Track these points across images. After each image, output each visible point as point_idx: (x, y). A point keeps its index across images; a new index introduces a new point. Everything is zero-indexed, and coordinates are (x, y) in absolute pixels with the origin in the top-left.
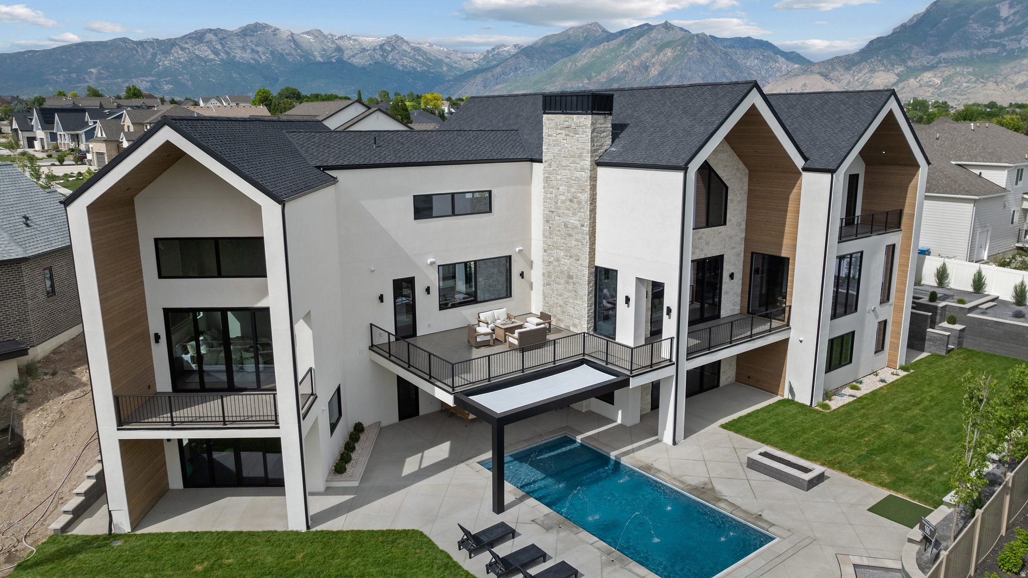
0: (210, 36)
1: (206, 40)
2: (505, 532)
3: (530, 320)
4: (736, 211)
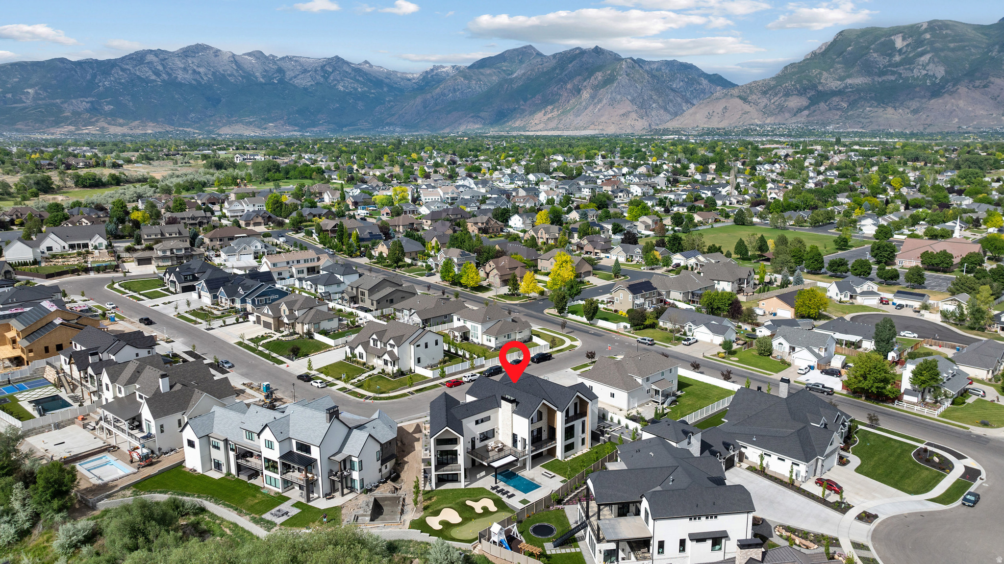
0: (150, 58)
1: (146, 61)
2: (498, 487)
3: (500, 445)
4: (545, 417)
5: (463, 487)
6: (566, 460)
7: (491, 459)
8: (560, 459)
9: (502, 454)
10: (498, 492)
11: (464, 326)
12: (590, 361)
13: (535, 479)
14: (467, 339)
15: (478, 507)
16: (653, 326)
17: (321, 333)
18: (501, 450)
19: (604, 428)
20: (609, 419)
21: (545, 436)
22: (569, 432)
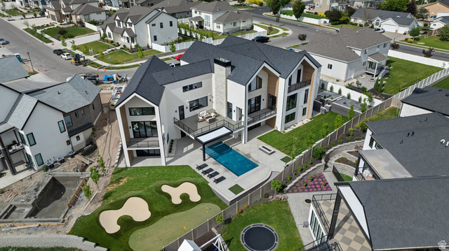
2: (206, 165)
3: (213, 114)
4: (265, 84)
5: (164, 164)
6: (286, 131)
7: (199, 132)
8: (279, 130)
9: (213, 126)
10: (205, 172)
11: (199, 17)
12: (301, 42)
13: (252, 155)
14: (202, 27)
15: (175, 195)
16: (346, 22)
17: (91, 23)
18: (212, 121)
19: (325, 97)
20: (329, 89)
21: (264, 105)
22: (292, 101)
